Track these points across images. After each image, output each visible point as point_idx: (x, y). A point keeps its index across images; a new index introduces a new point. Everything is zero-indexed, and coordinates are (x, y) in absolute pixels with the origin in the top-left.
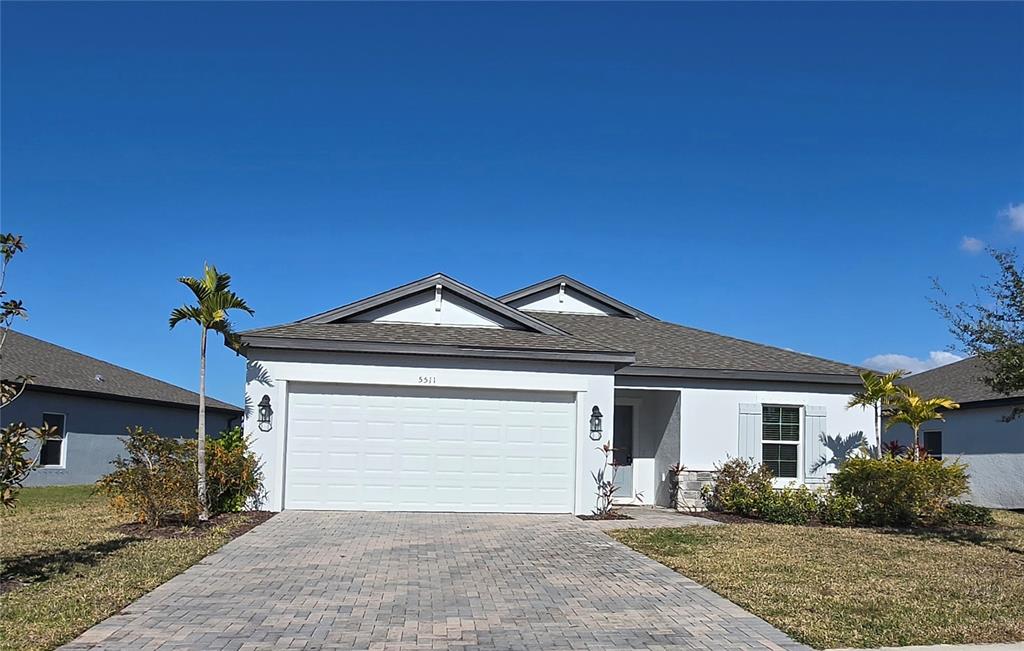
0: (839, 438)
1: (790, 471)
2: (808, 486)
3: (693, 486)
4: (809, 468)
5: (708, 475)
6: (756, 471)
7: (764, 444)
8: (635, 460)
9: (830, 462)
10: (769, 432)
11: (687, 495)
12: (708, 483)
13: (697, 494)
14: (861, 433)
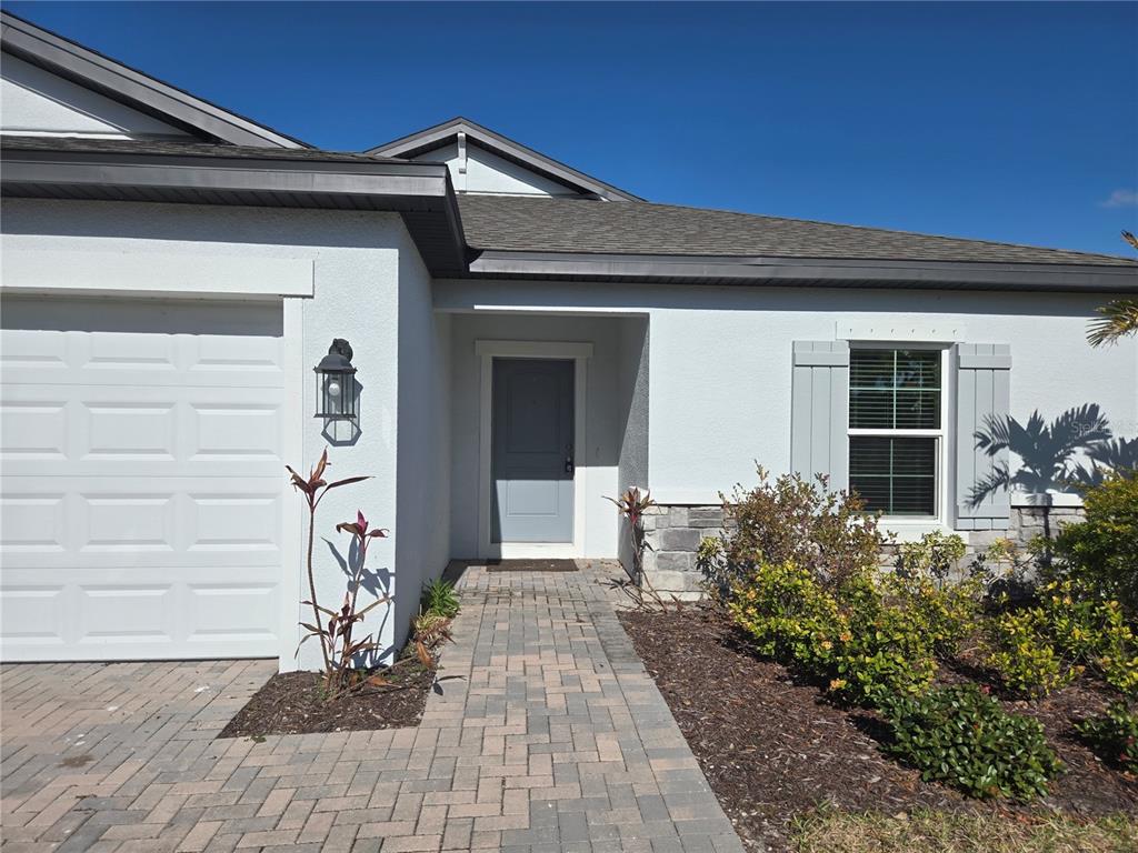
0: (1035, 422)
1: (919, 499)
2: (965, 537)
3: (677, 541)
4: (965, 492)
5: (715, 514)
6: (835, 510)
7: (851, 437)
8: (579, 471)
9: (1014, 481)
10: (864, 409)
11: (665, 562)
12: (715, 533)
13: (689, 557)
14: (1095, 409)
